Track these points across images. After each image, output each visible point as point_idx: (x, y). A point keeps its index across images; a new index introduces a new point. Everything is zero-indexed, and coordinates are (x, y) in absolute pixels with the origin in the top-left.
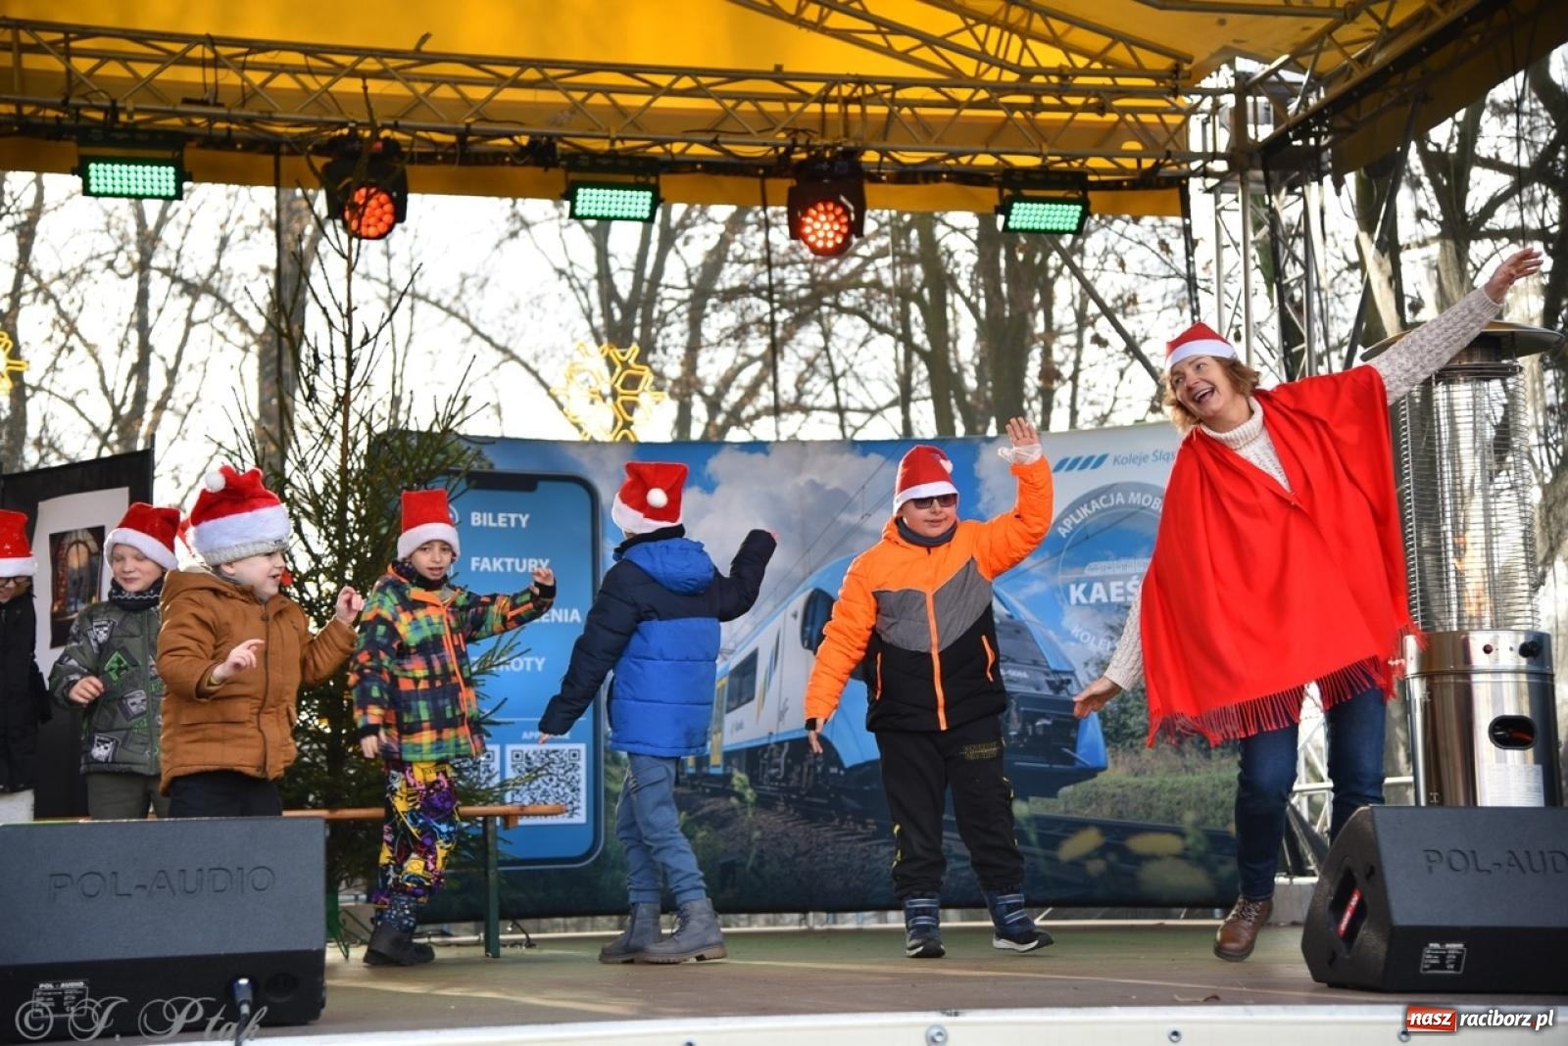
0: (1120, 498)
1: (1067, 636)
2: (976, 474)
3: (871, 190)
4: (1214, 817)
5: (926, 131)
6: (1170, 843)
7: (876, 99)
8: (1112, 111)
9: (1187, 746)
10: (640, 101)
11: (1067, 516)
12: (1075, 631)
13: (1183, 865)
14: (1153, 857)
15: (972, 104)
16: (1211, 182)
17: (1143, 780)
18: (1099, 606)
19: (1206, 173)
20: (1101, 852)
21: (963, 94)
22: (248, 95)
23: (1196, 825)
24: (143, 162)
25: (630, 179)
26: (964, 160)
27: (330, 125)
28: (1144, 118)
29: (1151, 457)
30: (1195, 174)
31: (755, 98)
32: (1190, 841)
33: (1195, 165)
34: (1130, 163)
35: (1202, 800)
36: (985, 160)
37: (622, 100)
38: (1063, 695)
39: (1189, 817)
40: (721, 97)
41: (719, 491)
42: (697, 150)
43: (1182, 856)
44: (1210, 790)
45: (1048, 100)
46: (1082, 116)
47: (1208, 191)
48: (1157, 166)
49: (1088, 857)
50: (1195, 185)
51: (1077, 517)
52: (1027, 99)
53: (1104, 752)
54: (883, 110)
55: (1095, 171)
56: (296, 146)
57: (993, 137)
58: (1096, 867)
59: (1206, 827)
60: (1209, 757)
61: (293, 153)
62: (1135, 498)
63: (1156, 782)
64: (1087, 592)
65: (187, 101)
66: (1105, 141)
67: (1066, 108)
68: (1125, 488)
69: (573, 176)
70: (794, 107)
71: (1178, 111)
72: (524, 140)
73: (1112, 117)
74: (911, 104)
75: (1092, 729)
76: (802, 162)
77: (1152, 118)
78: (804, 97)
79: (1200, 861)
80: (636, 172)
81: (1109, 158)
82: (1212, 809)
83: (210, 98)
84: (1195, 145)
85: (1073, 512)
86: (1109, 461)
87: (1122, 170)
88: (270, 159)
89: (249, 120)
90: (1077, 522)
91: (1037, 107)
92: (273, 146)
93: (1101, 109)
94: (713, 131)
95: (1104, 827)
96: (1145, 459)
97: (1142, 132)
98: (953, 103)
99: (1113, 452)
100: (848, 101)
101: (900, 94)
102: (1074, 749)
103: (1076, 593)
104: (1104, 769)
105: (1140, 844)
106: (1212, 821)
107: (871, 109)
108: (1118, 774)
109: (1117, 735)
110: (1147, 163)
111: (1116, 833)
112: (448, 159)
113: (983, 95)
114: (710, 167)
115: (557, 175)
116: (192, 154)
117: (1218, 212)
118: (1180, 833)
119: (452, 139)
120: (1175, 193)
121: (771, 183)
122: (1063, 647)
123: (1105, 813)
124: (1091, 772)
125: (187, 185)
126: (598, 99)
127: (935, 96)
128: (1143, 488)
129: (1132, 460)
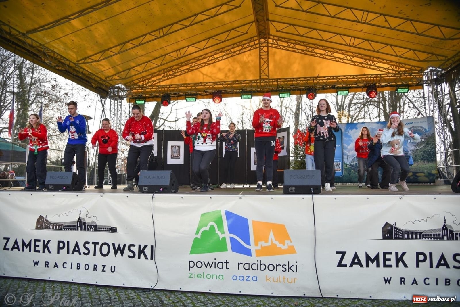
0: (415, 128)
1: (408, 147)
3: (378, 89)
4: (429, 171)
5: (385, 81)
6: (423, 174)
7: (378, 77)
8: (412, 76)
9: (425, 161)
10: (346, 80)
12: (409, 146)
13: (424, 177)
14: (420, 176)
15: (391, 76)
16: (427, 84)
17: (419, 166)
18: (412, 143)
19: (426, 83)
20: (412, 176)
21: (390, 75)
22: (298, 84)
23: (427, 172)
24: (285, 93)
25: (345, 90)
26: (391, 84)
27: (307, 87)
28: (417, 76)
29: (420, 122)
30: (425, 83)
31: (361, 78)
32: (426, 174)
33: (424, 82)
34: (415, 83)
35: (428, 169)
36: (394, 84)
37: (343, 80)
38: (407, 155)
39: (425, 171)
40: (356, 78)
41: (358, 129)
42: (354, 85)
43: (424, 176)
45: (402, 75)
46: (407, 77)
47: (426, 86)
48: (419, 83)
49: (410, 176)
50: (425, 85)
52: (399, 75)
53: (413, 162)
54: (379, 78)
55: (410, 84)
56: (303, 89)
57: (394, 80)
58: (412, 178)
60: (428, 163)
61: (303, 90)
62: (417, 128)
63: (420, 166)
64: (410, 141)
65: (291, 86)
66: (411, 80)
67: (405, 76)
68: (416, 127)
69: (338, 90)
70: (367, 79)
71: (422, 75)
72: (331, 86)
73: (412, 77)
74: (383, 77)
75: (411, 160)
76: (368, 86)
77: (418, 76)
78: (368, 77)
79: (427, 177)
80: (346, 89)
81: (412, 82)
83: (293, 85)
84: (424, 79)
86: (413, 123)
87: (414, 83)
88: (300, 91)
89: (298, 87)
91: (401, 76)
92: (300, 90)
93: (410, 76)
94: (356, 83)
95: (413, 172)
97: (416, 78)
98: (389, 76)
99: (414, 122)
100: (374, 77)
101: (381, 76)
102: (409, 162)
103: (409, 141)
104: (413, 164)
105: (418, 175)
107: (377, 78)
108: (415, 165)
109: (415, 160)
110: (417, 82)
111: (415, 173)
112: (321, 89)
113: (393, 75)
114: (356, 87)
115: (336, 90)
116: (291, 92)
117: (428, 88)
118: (424, 173)
119: (322, 87)
120: (422, 86)
121: (364, 89)
122: (407, 148)
123: (413, 170)
124: (411, 165)
125: (291, 96)
126: (340, 80)
127: (386, 76)
128: (418, 127)
129: (417, 123)
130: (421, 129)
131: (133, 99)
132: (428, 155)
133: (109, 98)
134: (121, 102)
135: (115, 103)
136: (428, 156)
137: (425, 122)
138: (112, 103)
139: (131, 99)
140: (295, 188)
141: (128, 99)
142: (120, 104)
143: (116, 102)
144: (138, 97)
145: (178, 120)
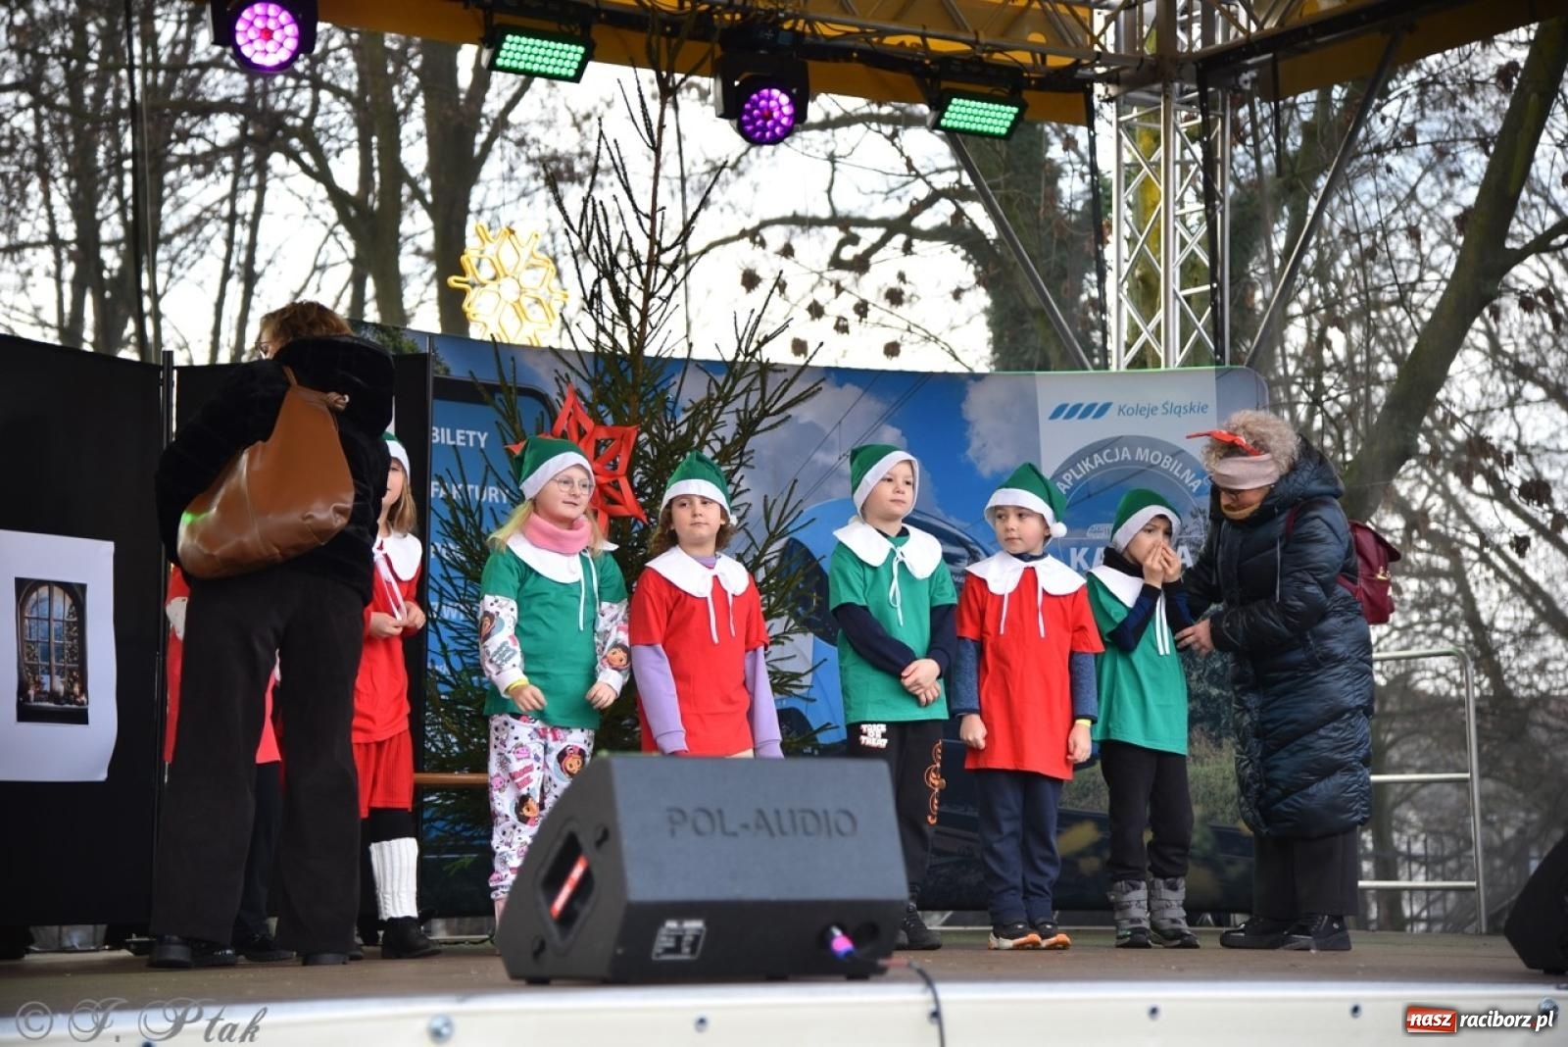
0: (1126, 454)
2: (965, 416)
4: (1223, 812)
11: (1067, 470)
23: (1204, 820)
25: (554, 26)
29: (1161, 410)
35: (1211, 794)
44: (1220, 783)
51: (1079, 472)
58: (1090, 865)
59: (1213, 823)
62: (1142, 455)
64: (1089, 558)
68: (1133, 442)
82: (1221, 804)
85: (1074, 466)
86: (1112, 412)
90: (1078, 477)
96: (1153, 410)
99: (1117, 400)
103: (1077, 558)
106: (1220, 817)
128: (1152, 444)
129: (1139, 411)
130: (1167, 463)
132: (1218, 686)
136: (1215, 692)
137: (1203, 409)
140: (707, 924)
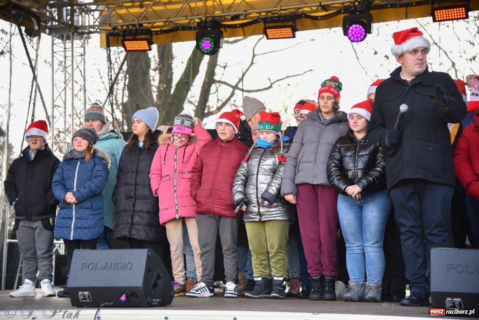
131: (117, 35)
133: (49, 34)
134: (83, 46)
135: (65, 48)
138: (56, 48)
139: (111, 38)
141: (104, 36)
142: (81, 50)
143: (68, 44)
144: (131, 30)
145: (271, 87)
